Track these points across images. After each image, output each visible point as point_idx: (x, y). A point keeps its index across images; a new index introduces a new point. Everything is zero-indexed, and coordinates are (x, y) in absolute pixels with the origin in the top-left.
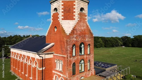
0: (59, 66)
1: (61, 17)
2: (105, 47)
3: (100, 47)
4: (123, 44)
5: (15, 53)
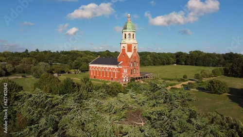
0: (125, 71)
1: (126, 50)
2: (154, 65)
3: (148, 66)
4: (175, 62)
5: (96, 67)
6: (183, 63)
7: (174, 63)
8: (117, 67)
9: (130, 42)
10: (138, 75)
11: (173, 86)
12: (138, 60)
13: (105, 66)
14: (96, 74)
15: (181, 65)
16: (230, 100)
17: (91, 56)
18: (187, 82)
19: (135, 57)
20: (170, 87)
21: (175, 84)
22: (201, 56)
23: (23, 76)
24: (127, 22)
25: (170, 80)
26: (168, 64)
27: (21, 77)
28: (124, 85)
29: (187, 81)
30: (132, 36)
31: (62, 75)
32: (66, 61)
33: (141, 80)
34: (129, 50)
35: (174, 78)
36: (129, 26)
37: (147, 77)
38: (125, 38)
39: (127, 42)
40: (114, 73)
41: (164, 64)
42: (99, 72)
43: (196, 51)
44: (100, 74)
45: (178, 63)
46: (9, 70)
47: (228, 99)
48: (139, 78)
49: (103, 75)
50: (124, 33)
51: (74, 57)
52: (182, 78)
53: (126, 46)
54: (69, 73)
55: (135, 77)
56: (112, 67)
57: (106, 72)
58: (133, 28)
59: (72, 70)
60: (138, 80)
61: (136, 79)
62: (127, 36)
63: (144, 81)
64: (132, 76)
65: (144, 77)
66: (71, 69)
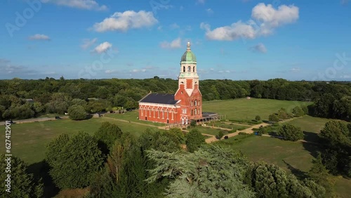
0: (185, 112)
1: (185, 87)
2: (221, 98)
3: (213, 100)
4: (249, 94)
5: (148, 106)
6: (260, 95)
7: (247, 96)
8: (174, 107)
9: (190, 76)
10: (200, 117)
11: (242, 131)
12: (199, 98)
13: (159, 105)
14: (148, 115)
15: (257, 98)
16: (303, 148)
17: (137, 88)
18: (259, 125)
19: (196, 95)
20: (238, 132)
21: (244, 128)
22: (283, 86)
23: (56, 118)
24: (186, 53)
25: (239, 122)
26: (240, 97)
27: (54, 119)
28: (184, 129)
29: (260, 123)
30: (192, 70)
31: (103, 115)
32: (105, 96)
33: (203, 122)
34: (189, 86)
35: (244, 118)
36: (189, 57)
37: (210, 119)
38: (184, 71)
39: (186, 77)
40: (170, 115)
41: (233, 98)
42: (152, 112)
43: (278, 80)
44: (152, 115)
45: (253, 95)
46: (38, 110)
47: (302, 147)
48: (201, 120)
49: (157, 116)
50: (183, 65)
51: (115, 90)
52: (254, 118)
53: (185, 81)
54: (111, 112)
55: (196, 119)
56: (168, 106)
57: (161, 113)
58: (194, 59)
59: (115, 108)
60: (200, 123)
61: (198, 121)
62: (187, 69)
63: (207, 124)
64: (193, 118)
65: (208, 119)
66: (113, 107)
